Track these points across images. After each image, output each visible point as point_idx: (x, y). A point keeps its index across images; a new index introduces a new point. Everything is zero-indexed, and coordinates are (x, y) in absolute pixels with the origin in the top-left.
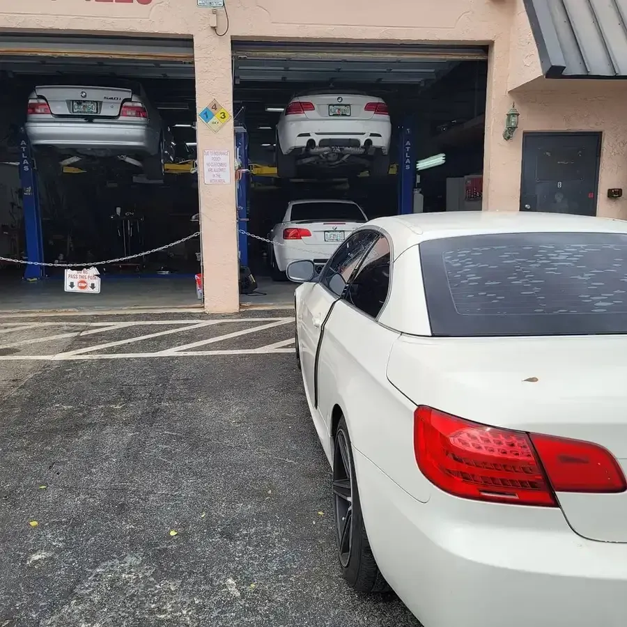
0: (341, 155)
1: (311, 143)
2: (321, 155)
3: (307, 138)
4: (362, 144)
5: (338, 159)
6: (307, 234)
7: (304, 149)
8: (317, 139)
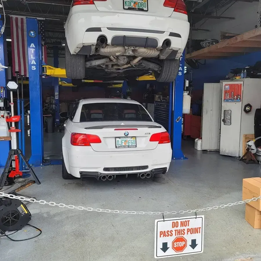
0: (132, 58)
1: (102, 40)
2: (112, 57)
3: (98, 34)
4: (160, 44)
5: (128, 63)
6: (97, 140)
7: (93, 48)
8: (110, 36)
